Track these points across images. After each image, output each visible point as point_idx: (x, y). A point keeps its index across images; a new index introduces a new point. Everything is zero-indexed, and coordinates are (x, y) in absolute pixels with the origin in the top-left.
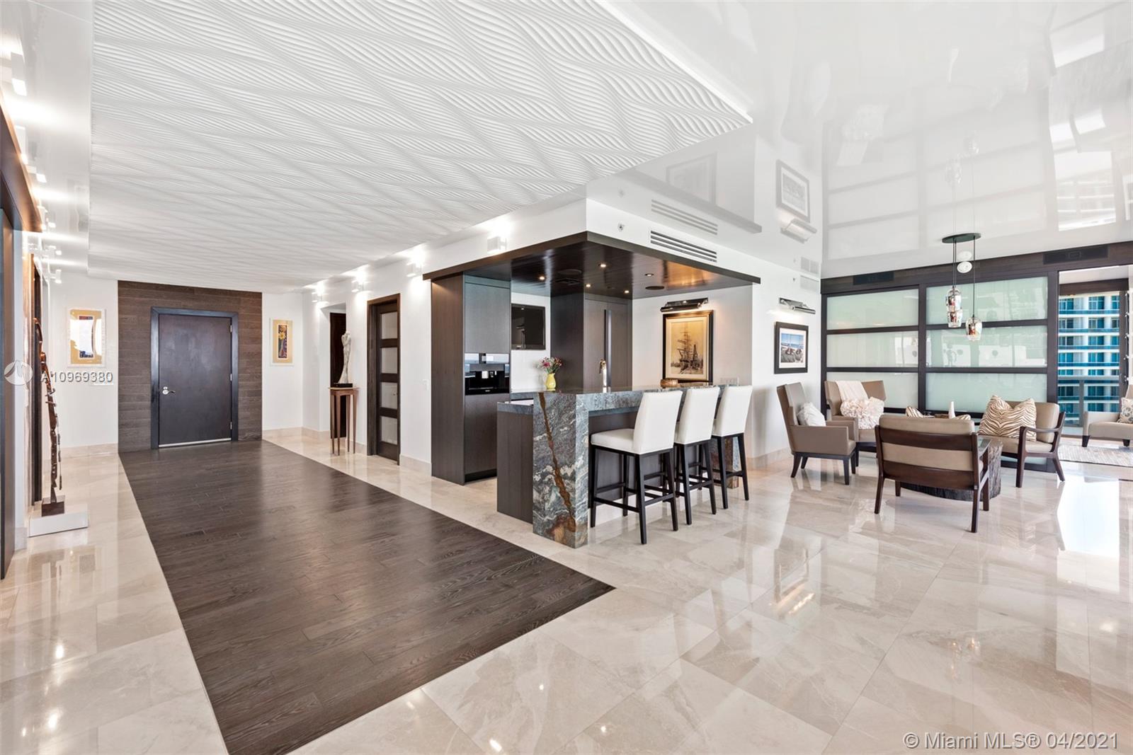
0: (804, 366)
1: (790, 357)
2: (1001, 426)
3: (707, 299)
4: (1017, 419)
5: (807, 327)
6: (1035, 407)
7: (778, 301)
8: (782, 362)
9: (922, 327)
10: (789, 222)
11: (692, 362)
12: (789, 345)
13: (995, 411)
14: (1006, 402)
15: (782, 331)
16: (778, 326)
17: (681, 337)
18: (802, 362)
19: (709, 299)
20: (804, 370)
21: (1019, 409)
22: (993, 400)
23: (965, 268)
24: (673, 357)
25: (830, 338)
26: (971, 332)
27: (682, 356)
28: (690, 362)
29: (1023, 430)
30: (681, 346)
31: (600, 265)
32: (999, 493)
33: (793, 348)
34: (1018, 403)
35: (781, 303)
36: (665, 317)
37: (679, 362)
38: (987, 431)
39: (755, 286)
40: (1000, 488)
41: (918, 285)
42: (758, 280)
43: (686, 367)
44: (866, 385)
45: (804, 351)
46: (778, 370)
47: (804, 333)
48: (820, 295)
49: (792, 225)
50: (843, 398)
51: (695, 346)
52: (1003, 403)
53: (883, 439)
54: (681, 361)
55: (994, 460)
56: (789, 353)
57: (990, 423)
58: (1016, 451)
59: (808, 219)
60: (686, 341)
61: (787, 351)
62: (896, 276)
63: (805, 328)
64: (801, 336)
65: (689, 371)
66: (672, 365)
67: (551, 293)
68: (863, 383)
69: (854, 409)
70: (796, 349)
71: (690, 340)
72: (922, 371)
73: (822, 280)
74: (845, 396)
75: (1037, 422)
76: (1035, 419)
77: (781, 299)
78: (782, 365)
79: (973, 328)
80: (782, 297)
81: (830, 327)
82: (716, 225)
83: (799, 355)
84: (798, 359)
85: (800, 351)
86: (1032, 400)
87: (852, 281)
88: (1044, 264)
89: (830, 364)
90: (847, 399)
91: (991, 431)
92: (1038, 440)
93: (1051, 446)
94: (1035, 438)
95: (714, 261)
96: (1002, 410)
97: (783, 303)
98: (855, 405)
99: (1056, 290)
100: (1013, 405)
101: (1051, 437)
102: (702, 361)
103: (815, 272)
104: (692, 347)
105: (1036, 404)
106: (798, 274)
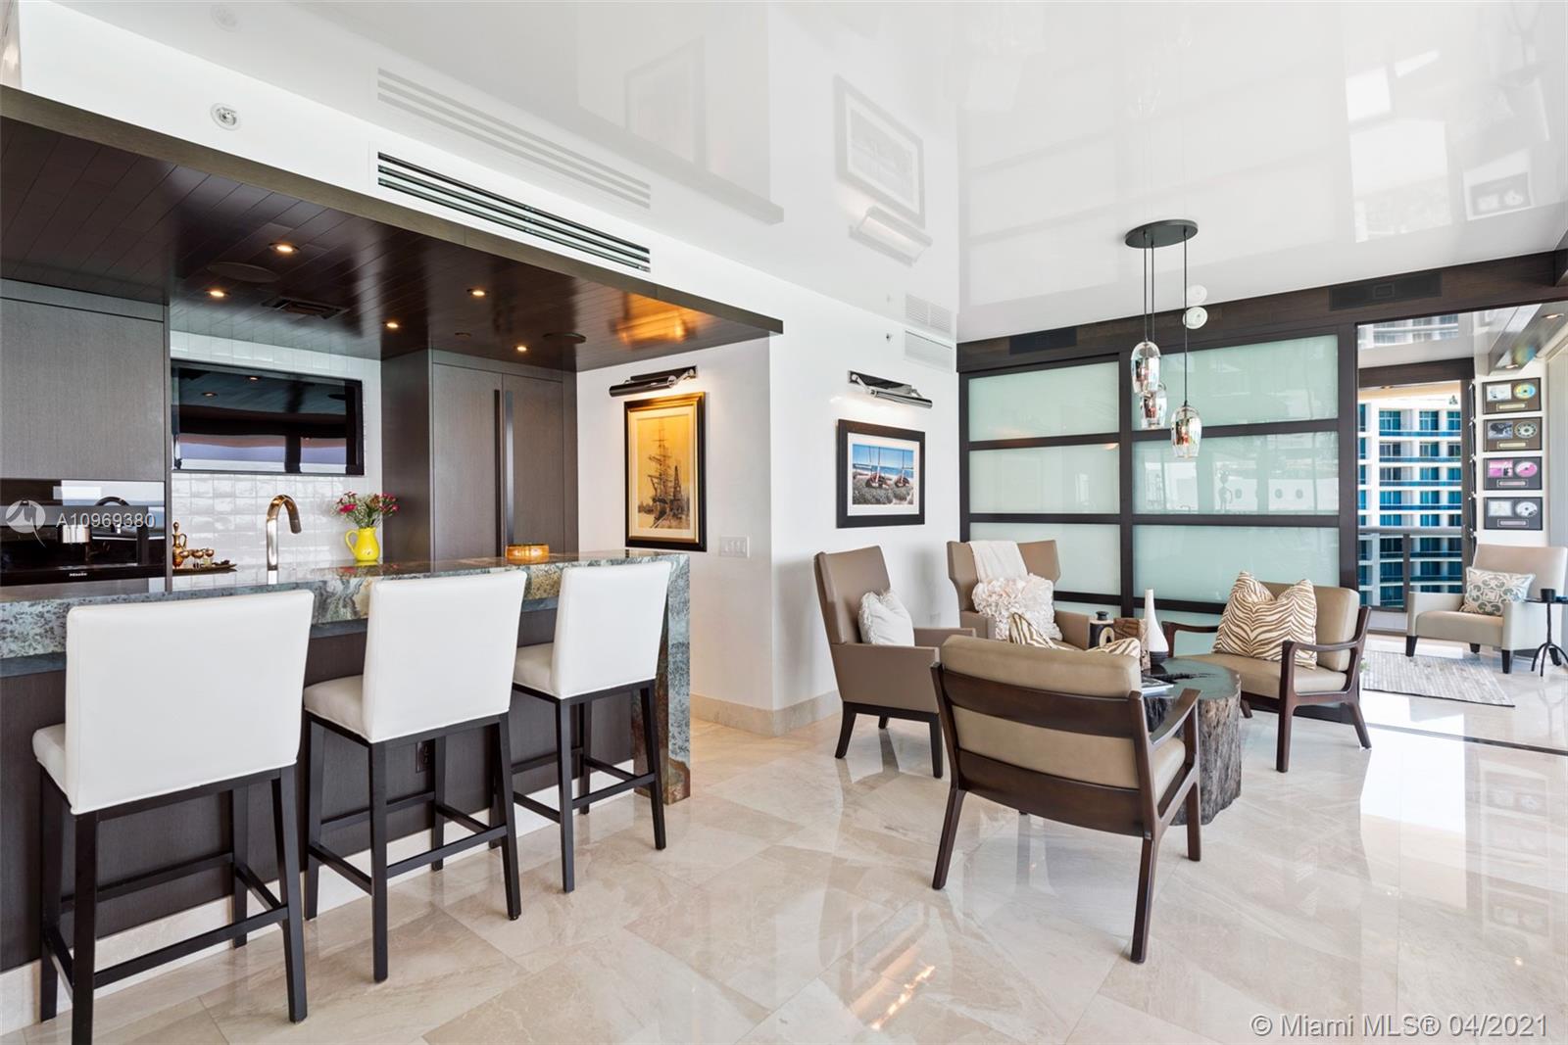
0: (917, 512)
1: (881, 493)
2: (1252, 635)
3: (694, 368)
4: (1281, 621)
5: (923, 434)
6: (1313, 596)
7: (846, 377)
8: (854, 503)
9: (1127, 437)
10: (864, 214)
11: (672, 501)
12: (875, 468)
13: (1242, 604)
14: (1263, 583)
15: (853, 439)
16: (845, 428)
17: (655, 451)
18: (911, 503)
19: (698, 369)
20: (918, 519)
21: (1285, 601)
22: (1241, 583)
23: (1196, 319)
24: (643, 492)
25: (977, 458)
26: (1181, 439)
27: (656, 489)
28: (667, 506)
29: (1288, 648)
30: (653, 468)
31: (470, 291)
32: (1237, 794)
33: (887, 476)
34: (1286, 587)
35: (852, 381)
36: (630, 406)
37: (651, 503)
38: (1229, 645)
39: (774, 339)
40: (1239, 783)
41: (1118, 354)
42: (777, 326)
43: (661, 515)
44: (1025, 549)
45: (915, 482)
46: (844, 521)
47: (914, 446)
48: (957, 374)
49: (869, 218)
50: (981, 574)
51: (676, 468)
52: (1259, 587)
53: (953, 698)
54: (654, 500)
55: (1220, 729)
56: (875, 485)
57: (1233, 627)
58: (1275, 694)
59: (920, 220)
60: (662, 460)
61: (872, 479)
62: (1080, 337)
63: (918, 437)
64: (908, 453)
65: (667, 523)
66: (642, 509)
67: (382, 353)
68: (1019, 545)
69: (995, 597)
70: (894, 478)
71: (669, 457)
72: (1127, 520)
73: (958, 345)
74: (985, 570)
75: (1319, 628)
76: (1313, 622)
77: (852, 373)
78: (854, 510)
79: (1183, 430)
80: (855, 371)
81: (976, 435)
82: (647, 186)
83: (903, 490)
84: (901, 498)
85: (906, 481)
86: (1308, 581)
87: (1006, 346)
88: (1332, 310)
89: (976, 508)
90: (987, 576)
91: (1235, 645)
92: (1318, 664)
93: (1342, 679)
94: (1314, 662)
95: (646, 269)
96: (1254, 604)
97: (856, 382)
98: (997, 589)
99: (1353, 377)
100: (1277, 590)
101: (1343, 659)
102: (688, 500)
103: (943, 329)
104: (672, 472)
105: (1318, 590)
106: (898, 328)
